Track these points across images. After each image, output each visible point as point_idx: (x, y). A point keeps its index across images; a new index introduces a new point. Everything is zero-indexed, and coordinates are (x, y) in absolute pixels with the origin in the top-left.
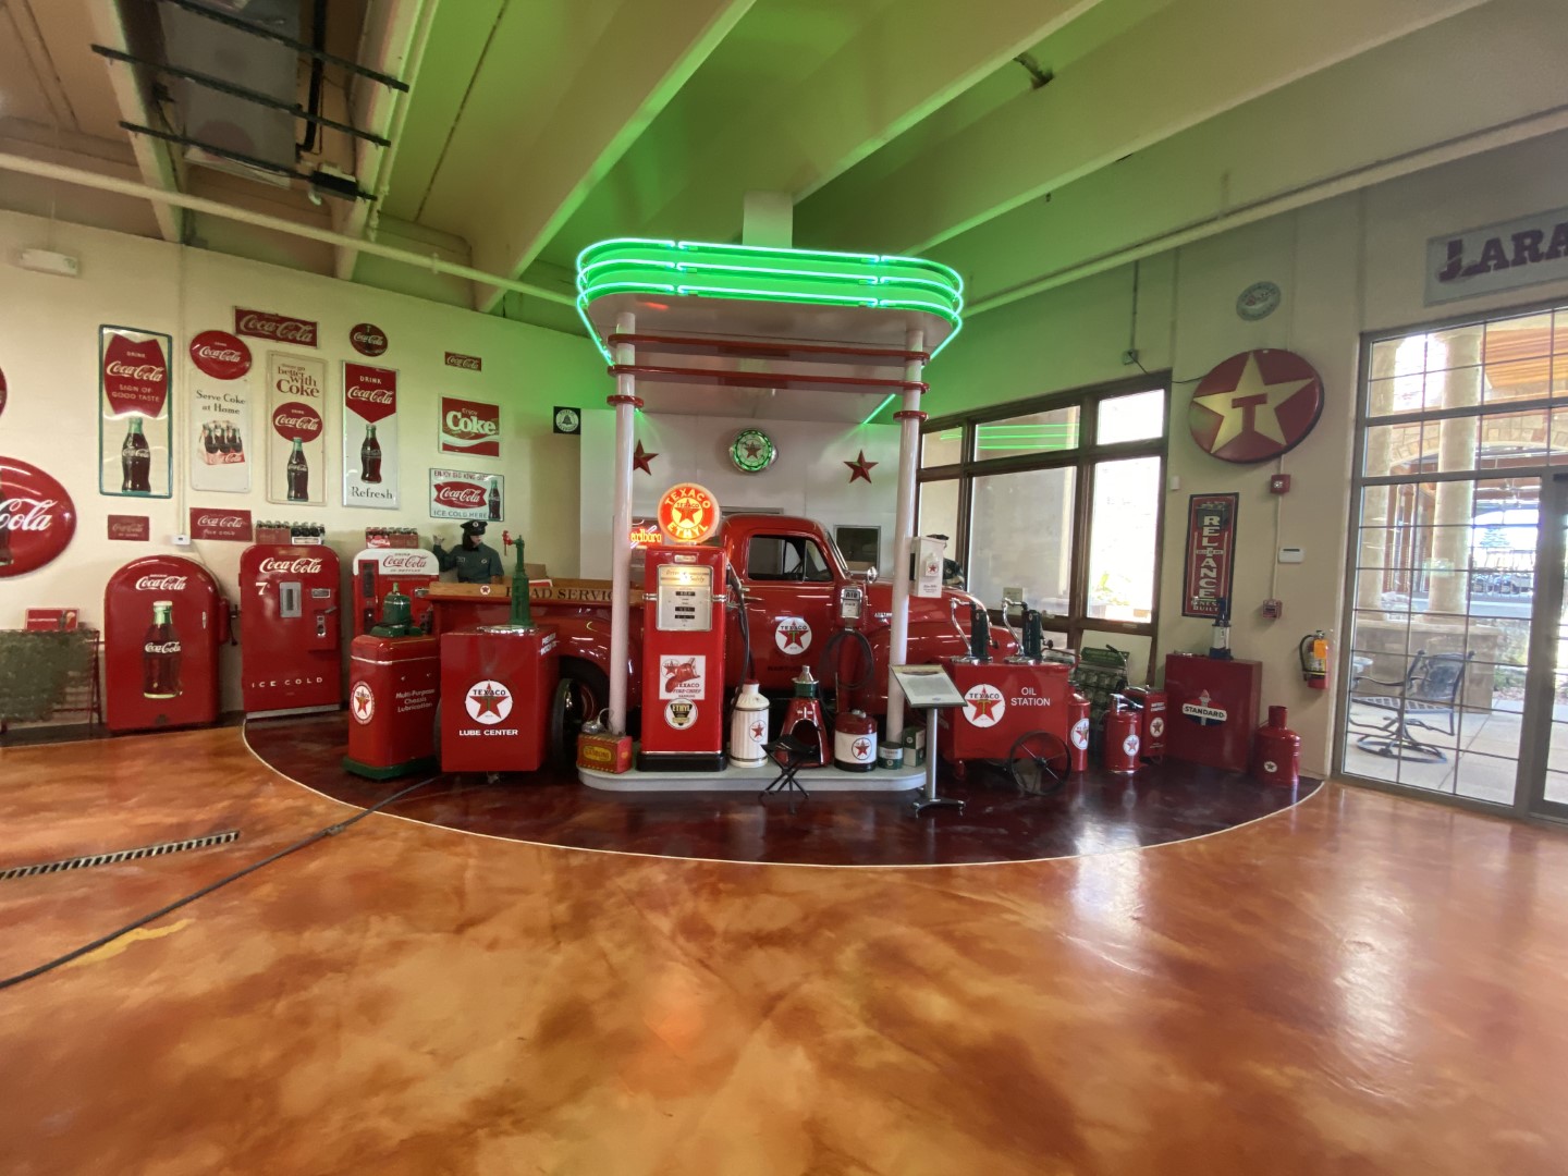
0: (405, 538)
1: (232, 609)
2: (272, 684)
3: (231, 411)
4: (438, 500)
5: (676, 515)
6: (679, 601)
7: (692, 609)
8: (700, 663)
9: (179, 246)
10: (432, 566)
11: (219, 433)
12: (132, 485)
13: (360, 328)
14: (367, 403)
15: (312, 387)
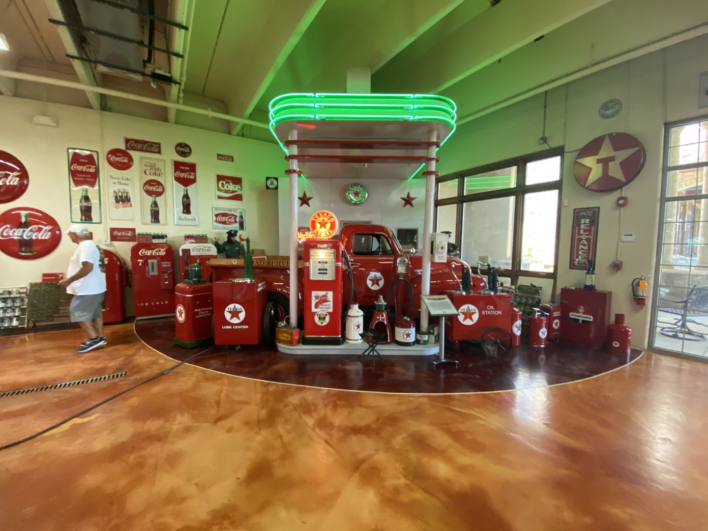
0: (201, 239)
1: (129, 272)
2: (147, 304)
3: (125, 184)
4: (216, 221)
5: (318, 225)
6: (320, 266)
7: (326, 270)
8: (330, 295)
9: (99, 111)
10: (214, 251)
11: (120, 194)
12: (85, 218)
13: (180, 145)
14: (184, 178)
15: (160, 172)
